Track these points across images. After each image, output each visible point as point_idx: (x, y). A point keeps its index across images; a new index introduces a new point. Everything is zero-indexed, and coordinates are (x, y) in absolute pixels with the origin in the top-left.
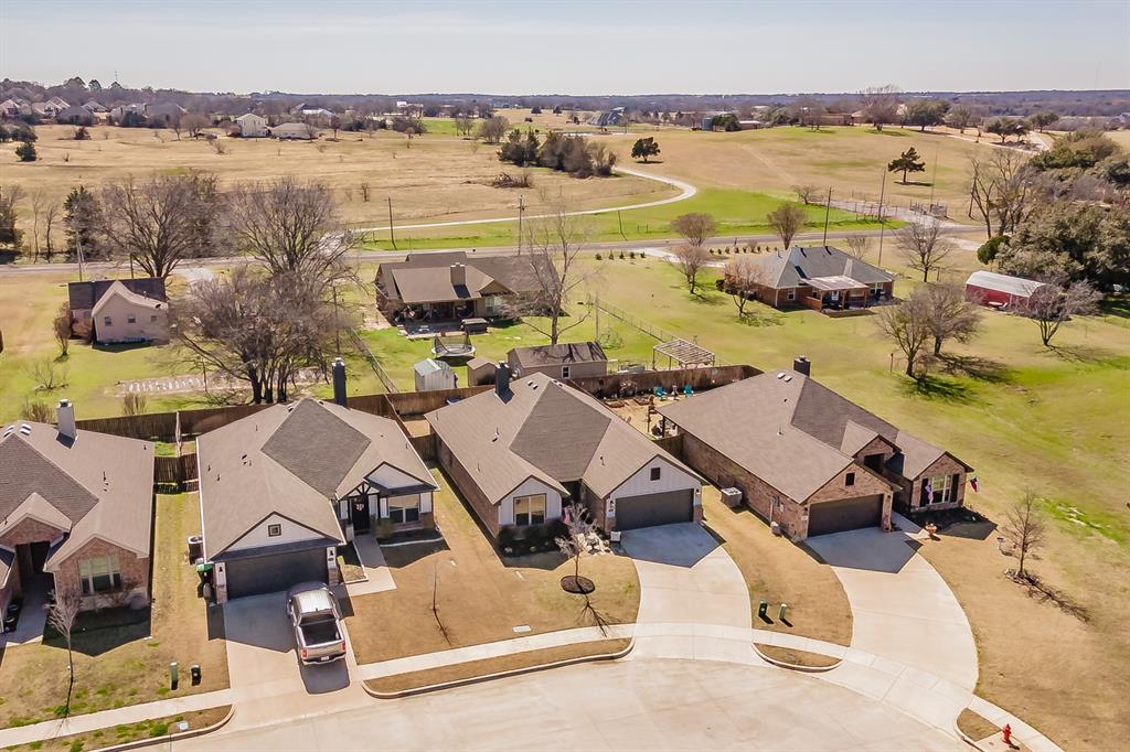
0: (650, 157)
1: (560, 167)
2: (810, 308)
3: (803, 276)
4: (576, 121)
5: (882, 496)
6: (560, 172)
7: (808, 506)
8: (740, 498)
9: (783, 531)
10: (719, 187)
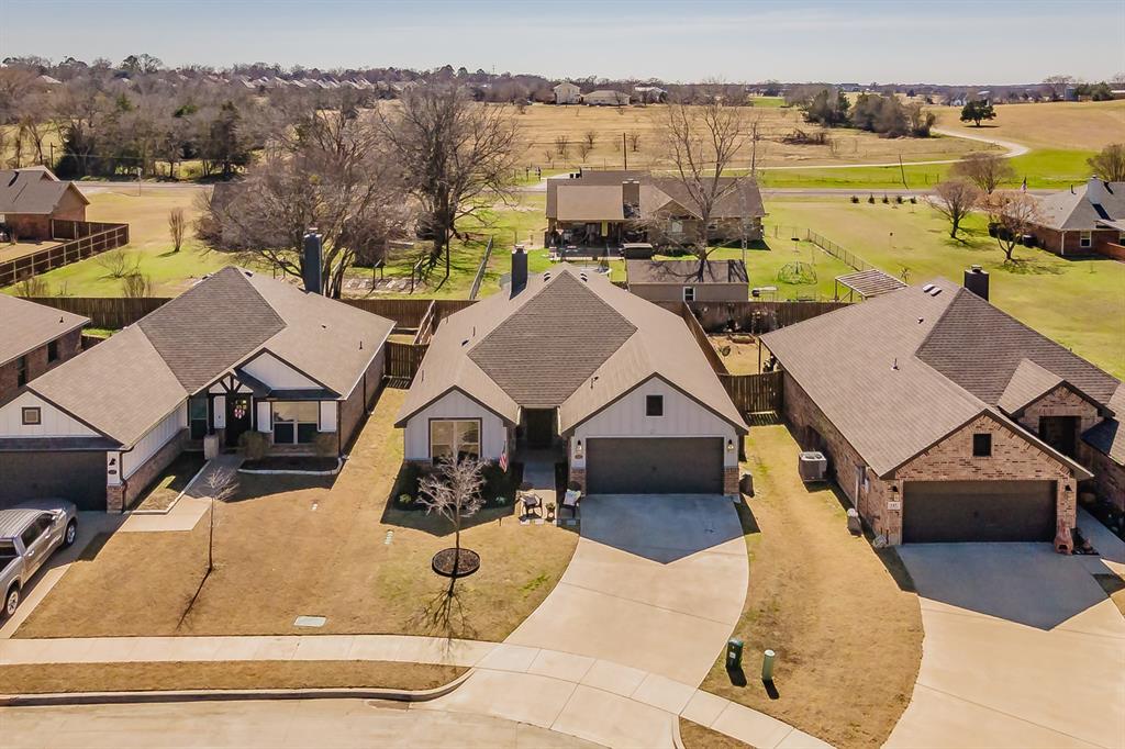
0: (983, 122)
1: (869, 128)
2: (1113, 259)
3: (1104, 215)
4: (930, 101)
5: (1054, 484)
6: (868, 133)
7: (899, 484)
8: (823, 468)
9: (864, 527)
10: (1059, 148)
